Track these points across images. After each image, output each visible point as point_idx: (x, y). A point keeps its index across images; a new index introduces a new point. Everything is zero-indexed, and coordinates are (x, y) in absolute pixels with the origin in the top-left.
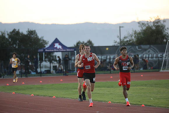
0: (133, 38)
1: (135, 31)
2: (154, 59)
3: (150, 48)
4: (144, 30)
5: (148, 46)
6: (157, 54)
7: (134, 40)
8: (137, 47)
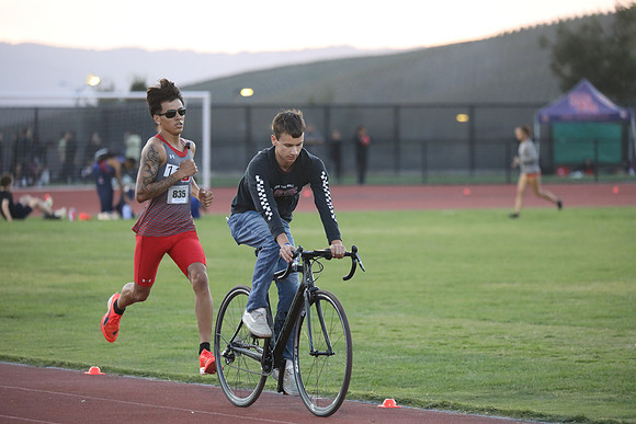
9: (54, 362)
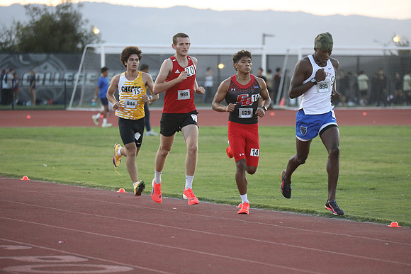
0: (13, 37)
1: (19, 23)
2: (56, 83)
3: (47, 59)
4: (37, 22)
5: (44, 56)
6: (62, 73)
7: (16, 43)
8: (21, 57)
9: (368, 219)
